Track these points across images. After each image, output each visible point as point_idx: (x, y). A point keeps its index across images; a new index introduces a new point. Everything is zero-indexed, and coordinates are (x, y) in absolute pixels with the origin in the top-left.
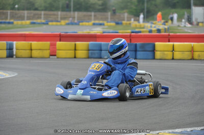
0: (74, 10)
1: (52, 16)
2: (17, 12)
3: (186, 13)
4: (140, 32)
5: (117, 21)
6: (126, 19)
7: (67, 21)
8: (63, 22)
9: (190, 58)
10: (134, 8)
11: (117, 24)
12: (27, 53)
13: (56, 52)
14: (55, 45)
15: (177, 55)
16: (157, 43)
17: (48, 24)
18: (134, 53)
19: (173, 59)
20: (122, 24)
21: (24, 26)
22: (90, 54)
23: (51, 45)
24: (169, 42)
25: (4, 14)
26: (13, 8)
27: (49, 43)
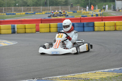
0: (50, 6)
1: (37, 9)
2: (17, 7)
3: (112, 5)
4: (87, 16)
5: (74, 10)
6: (79, 9)
7: (45, 12)
8: (44, 13)
9: (114, 29)
10: (83, 3)
11: (74, 12)
12: (23, 31)
13: (39, 30)
14: (39, 25)
15: (107, 28)
16: (95, 22)
17: (35, 14)
18: (82, 28)
19: (105, 31)
20: (76, 12)
21: (21, 15)
22: (58, 30)
23: (36, 25)
24: (102, 21)
25: (10, 9)
26: (15, 6)
27: (35, 24)
